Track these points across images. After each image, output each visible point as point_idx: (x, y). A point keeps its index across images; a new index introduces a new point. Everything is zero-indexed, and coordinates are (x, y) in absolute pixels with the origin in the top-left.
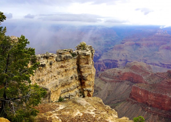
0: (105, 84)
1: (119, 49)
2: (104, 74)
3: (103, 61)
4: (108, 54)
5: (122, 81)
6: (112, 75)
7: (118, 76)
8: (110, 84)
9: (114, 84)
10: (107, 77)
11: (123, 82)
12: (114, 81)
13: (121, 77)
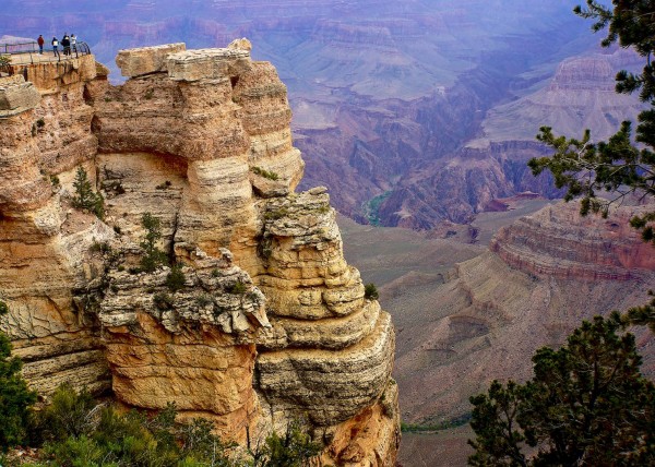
0: (528, 286)
1: (588, 83)
2: (520, 230)
3: (494, 148)
4: (521, 111)
5: (629, 276)
6: (570, 237)
7: (608, 247)
8: (557, 290)
9: (585, 287)
10: (540, 246)
11: (639, 281)
12: (581, 273)
13: (626, 251)
